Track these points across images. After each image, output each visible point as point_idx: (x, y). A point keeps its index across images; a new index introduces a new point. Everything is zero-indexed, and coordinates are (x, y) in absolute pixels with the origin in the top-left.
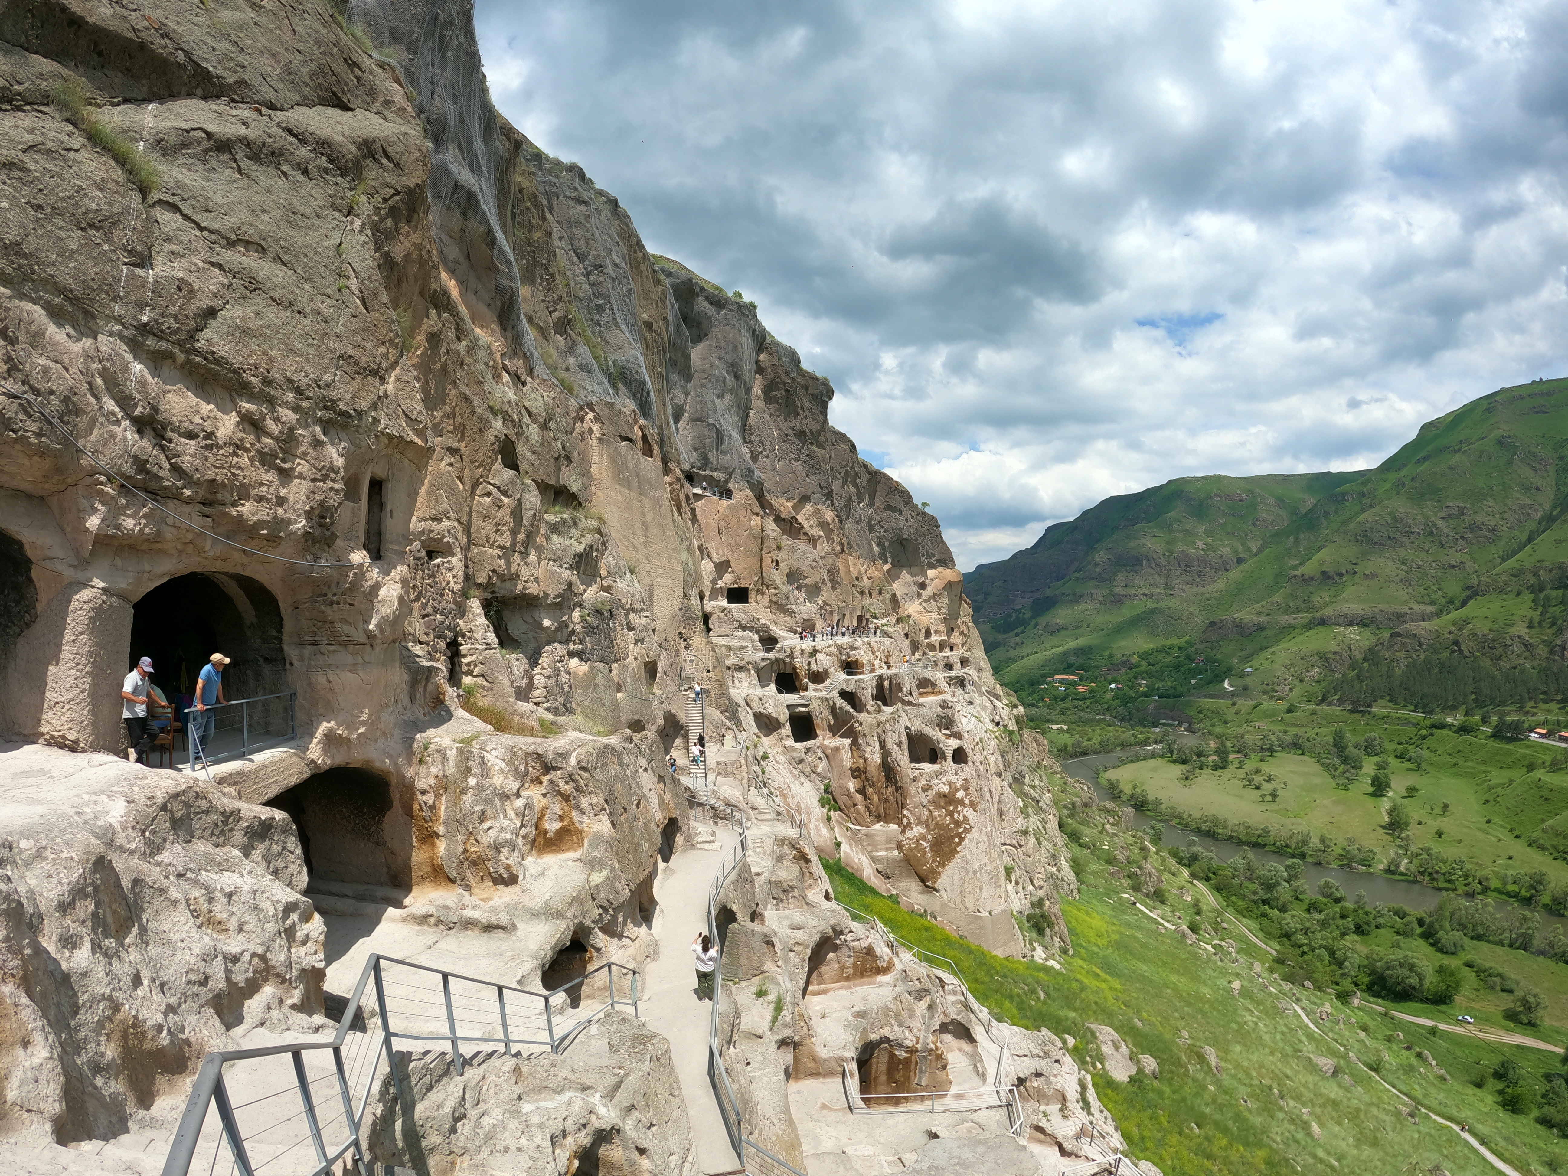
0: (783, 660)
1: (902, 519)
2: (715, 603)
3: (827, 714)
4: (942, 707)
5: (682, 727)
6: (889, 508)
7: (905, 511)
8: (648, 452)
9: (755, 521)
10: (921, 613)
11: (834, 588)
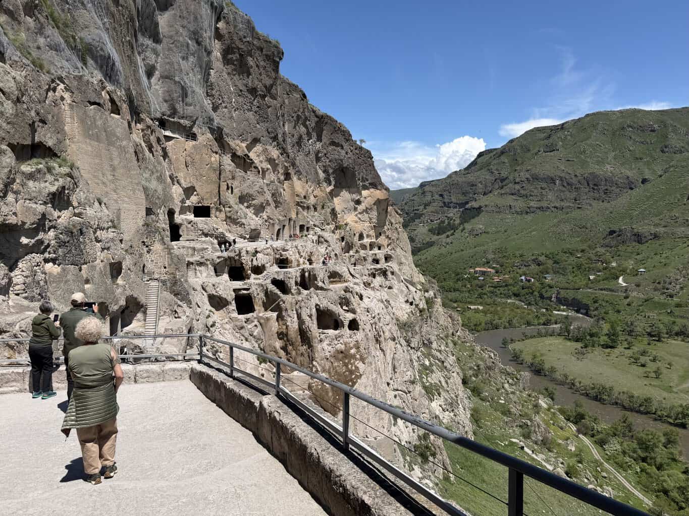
0: (234, 258)
1: (343, 153)
2: (183, 216)
3: (262, 295)
4: (345, 291)
5: (142, 306)
6: (333, 143)
7: (346, 146)
8: (116, 110)
9: (215, 158)
10: (356, 222)
11: (276, 207)
